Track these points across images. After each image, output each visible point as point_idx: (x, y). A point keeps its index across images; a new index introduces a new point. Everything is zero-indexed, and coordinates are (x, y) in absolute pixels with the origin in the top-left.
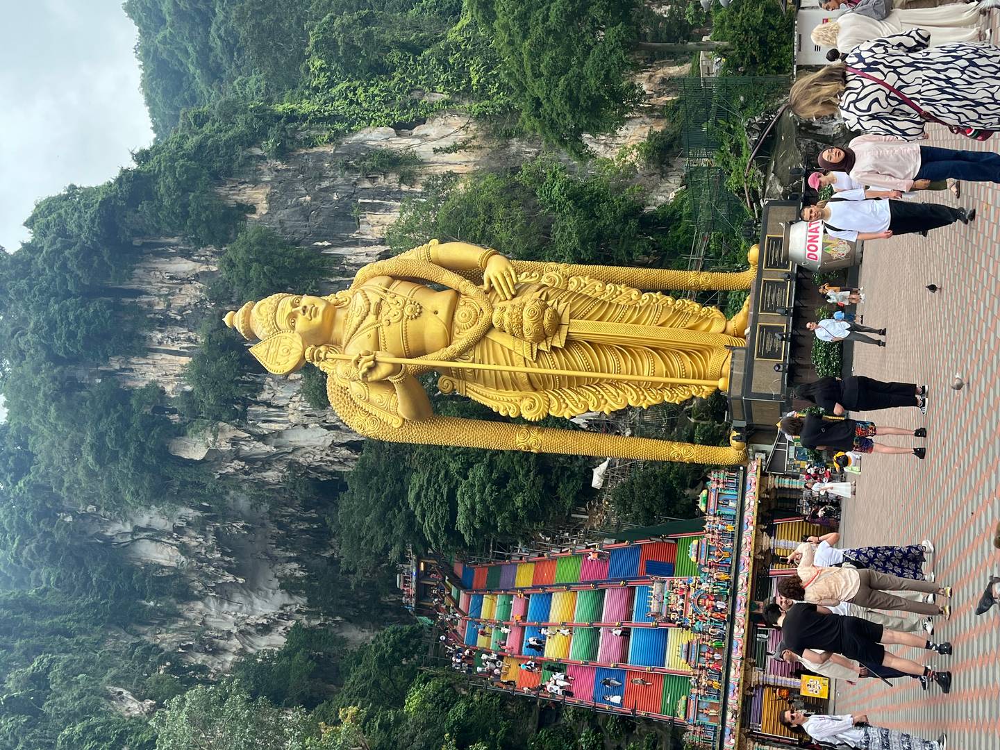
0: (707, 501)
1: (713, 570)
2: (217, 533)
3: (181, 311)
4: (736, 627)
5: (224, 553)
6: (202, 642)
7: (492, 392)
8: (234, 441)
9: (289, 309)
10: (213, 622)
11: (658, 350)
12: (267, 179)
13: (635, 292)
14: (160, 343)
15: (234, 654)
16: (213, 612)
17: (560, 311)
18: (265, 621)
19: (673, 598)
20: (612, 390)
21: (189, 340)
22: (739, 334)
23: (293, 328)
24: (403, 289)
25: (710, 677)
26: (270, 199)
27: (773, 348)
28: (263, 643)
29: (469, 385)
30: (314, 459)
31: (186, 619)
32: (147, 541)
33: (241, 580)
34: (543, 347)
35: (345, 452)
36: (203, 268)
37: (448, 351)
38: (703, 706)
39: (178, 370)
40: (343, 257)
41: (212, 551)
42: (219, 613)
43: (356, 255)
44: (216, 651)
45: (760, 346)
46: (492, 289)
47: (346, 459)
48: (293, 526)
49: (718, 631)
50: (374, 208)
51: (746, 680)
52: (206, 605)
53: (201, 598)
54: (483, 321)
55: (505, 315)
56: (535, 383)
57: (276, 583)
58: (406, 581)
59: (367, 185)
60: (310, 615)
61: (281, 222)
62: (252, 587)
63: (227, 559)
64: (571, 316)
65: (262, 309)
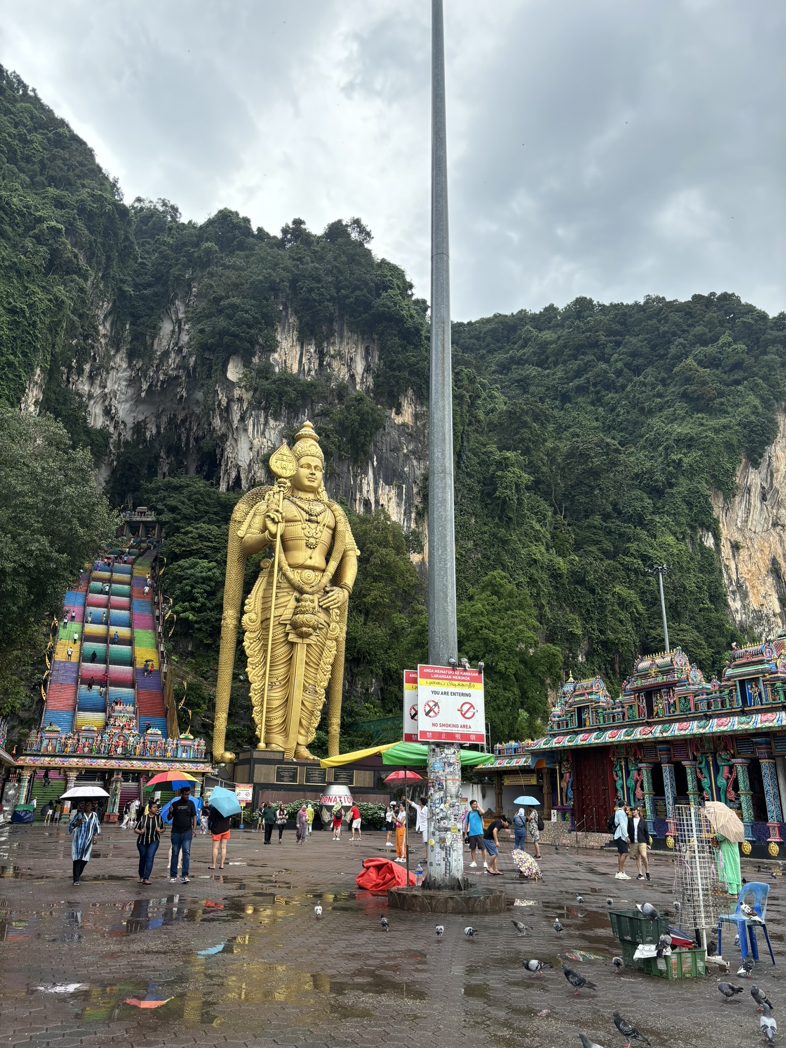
0: (186, 739)
1: (142, 744)
2: (177, 377)
3: (329, 365)
4: (104, 761)
5: (163, 382)
6: (98, 369)
7: (260, 594)
8: (240, 400)
9: (313, 464)
10: (113, 374)
11: (287, 702)
12: (418, 423)
13: (326, 684)
14: (308, 351)
15: (90, 391)
16: (120, 375)
17: (311, 637)
18: (113, 411)
19: (124, 720)
20: (262, 673)
21: (310, 370)
22: (296, 754)
23: (302, 467)
24: (326, 535)
25: (73, 745)
26: (404, 425)
27: (283, 777)
28: (97, 411)
29: (266, 579)
30: (228, 452)
31: (114, 355)
32: (171, 328)
33: (143, 394)
34: (288, 627)
35: (234, 474)
36: (358, 380)
37: (286, 567)
38: (54, 741)
39: (289, 363)
40: (367, 474)
41: (165, 374)
42: (119, 379)
43: (368, 484)
44: (91, 378)
45: (283, 768)
46: (328, 592)
47: (229, 474)
48: (183, 430)
49: (102, 749)
50: (399, 495)
51: (70, 769)
52: (125, 370)
53: (130, 366)
54: (307, 588)
55: (309, 603)
56: (265, 621)
57: (141, 418)
58: (142, 513)
59: (415, 490)
60: (118, 445)
61: (389, 433)
62: (137, 401)
63: (159, 384)
64: (309, 645)
65: (313, 447)
